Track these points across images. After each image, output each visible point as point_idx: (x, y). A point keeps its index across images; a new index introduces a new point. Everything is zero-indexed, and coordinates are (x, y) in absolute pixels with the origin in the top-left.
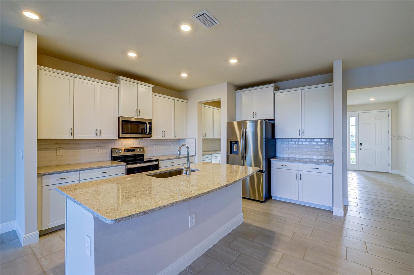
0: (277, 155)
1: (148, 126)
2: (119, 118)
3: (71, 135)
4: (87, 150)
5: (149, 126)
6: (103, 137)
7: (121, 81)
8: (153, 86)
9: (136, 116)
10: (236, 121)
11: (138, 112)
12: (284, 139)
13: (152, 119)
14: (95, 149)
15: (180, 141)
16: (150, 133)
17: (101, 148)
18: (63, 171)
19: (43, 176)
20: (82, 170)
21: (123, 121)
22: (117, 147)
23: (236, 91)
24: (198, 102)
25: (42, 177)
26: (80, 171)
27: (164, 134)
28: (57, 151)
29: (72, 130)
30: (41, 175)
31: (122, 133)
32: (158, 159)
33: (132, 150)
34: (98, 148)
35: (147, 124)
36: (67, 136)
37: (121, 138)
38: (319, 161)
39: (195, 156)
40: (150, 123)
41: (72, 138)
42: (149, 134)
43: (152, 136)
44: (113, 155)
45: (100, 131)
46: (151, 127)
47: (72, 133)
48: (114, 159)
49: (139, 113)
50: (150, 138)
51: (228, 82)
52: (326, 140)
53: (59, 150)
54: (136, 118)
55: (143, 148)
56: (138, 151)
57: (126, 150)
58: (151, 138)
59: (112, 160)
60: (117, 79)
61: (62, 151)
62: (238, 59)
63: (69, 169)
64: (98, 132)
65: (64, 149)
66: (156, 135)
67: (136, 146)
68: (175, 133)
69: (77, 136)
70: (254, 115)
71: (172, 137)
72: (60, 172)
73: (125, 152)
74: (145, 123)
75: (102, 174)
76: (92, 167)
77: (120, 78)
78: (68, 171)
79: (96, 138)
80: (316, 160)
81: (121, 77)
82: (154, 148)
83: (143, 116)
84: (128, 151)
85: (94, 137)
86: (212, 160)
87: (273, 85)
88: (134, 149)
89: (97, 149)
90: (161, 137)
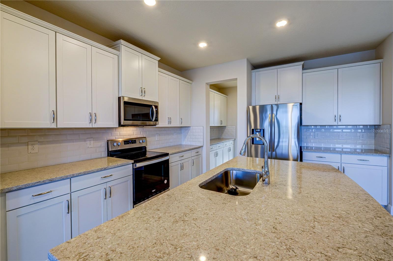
1: (154, 110)
2: (119, 98)
3: (53, 121)
4: (75, 143)
5: (156, 110)
6: (99, 124)
8: (159, 59)
9: (141, 97)
10: (251, 106)
11: (143, 92)
12: (309, 126)
13: (158, 102)
14: (86, 142)
15: (183, 129)
16: (157, 120)
17: (93, 141)
18: (44, 181)
19: (7, 194)
20: (74, 176)
21: (125, 103)
22: (113, 138)
23: (252, 71)
24: (206, 83)
25: (5, 195)
26: (70, 178)
27: (170, 121)
28: (29, 146)
29: (54, 114)
30: (4, 192)
31: (125, 120)
32: (168, 153)
33: (132, 141)
34: (90, 141)
35: (154, 107)
36: (47, 123)
37: (122, 126)
38: (344, 150)
39: (202, 146)
40: (156, 107)
41: (53, 126)
42: (155, 121)
43: (158, 124)
44: (110, 150)
45: (96, 116)
46: (157, 112)
47: (55, 119)
49: (145, 93)
50: (155, 126)
51: (247, 59)
52: (362, 127)
53: (32, 145)
55: (145, 139)
56: (140, 142)
58: (157, 126)
59: (108, 156)
60: (116, 45)
61: (36, 147)
62: (289, 20)
63: (53, 176)
64: (92, 117)
65: (41, 143)
66: (162, 122)
67: (136, 136)
68: (181, 119)
69: (61, 124)
70: (277, 98)
71: (178, 124)
72: (38, 184)
73: (125, 144)
74: (151, 106)
75: (102, 180)
76: (88, 170)
77: (120, 43)
78: (52, 181)
79: (91, 126)
80: (340, 150)
81: (122, 41)
82: (157, 138)
83: (148, 98)
84: (128, 144)
85: (86, 124)
86: (217, 150)
87: (302, 63)
88: (135, 141)
89: (88, 142)
90: (166, 125)
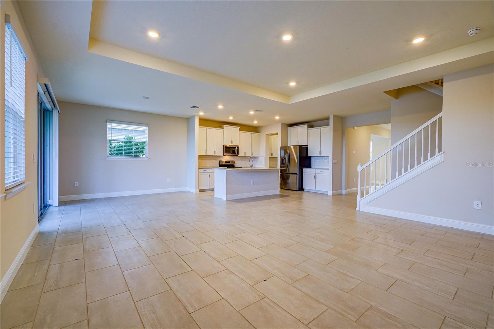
0: (311, 166)
1: (237, 149)
2: (223, 145)
6: (217, 154)
7: (225, 127)
8: (240, 127)
12: (313, 156)
13: (239, 145)
15: (256, 158)
16: (238, 153)
17: (215, 160)
21: (225, 147)
22: (222, 160)
23: (288, 128)
24: (266, 134)
25: (200, 169)
27: (245, 154)
29: (206, 151)
31: (225, 153)
33: (229, 162)
35: (237, 148)
37: (225, 155)
40: (238, 148)
41: (205, 155)
43: (239, 155)
44: (220, 164)
46: (238, 150)
48: (221, 166)
49: (233, 142)
51: (282, 124)
54: (230, 145)
55: (234, 161)
56: (232, 163)
57: (226, 162)
58: (238, 156)
59: (219, 166)
60: (223, 126)
64: (215, 152)
65: (202, 160)
66: (241, 154)
67: (231, 160)
68: (252, 153)
69: (208, 154)
70: (297, 142)
71: (250, 155)
72: (204, 168)
74: (235, 148)
79: (215, 155)
81: (225, 125)
82: (240, 162)
83: (235, 144)
87: (307, 125)
89: (213, 160)
90: (243, 155)
